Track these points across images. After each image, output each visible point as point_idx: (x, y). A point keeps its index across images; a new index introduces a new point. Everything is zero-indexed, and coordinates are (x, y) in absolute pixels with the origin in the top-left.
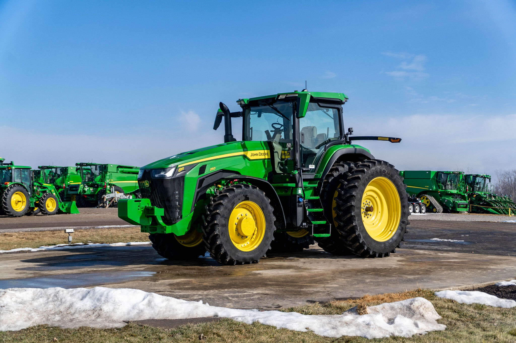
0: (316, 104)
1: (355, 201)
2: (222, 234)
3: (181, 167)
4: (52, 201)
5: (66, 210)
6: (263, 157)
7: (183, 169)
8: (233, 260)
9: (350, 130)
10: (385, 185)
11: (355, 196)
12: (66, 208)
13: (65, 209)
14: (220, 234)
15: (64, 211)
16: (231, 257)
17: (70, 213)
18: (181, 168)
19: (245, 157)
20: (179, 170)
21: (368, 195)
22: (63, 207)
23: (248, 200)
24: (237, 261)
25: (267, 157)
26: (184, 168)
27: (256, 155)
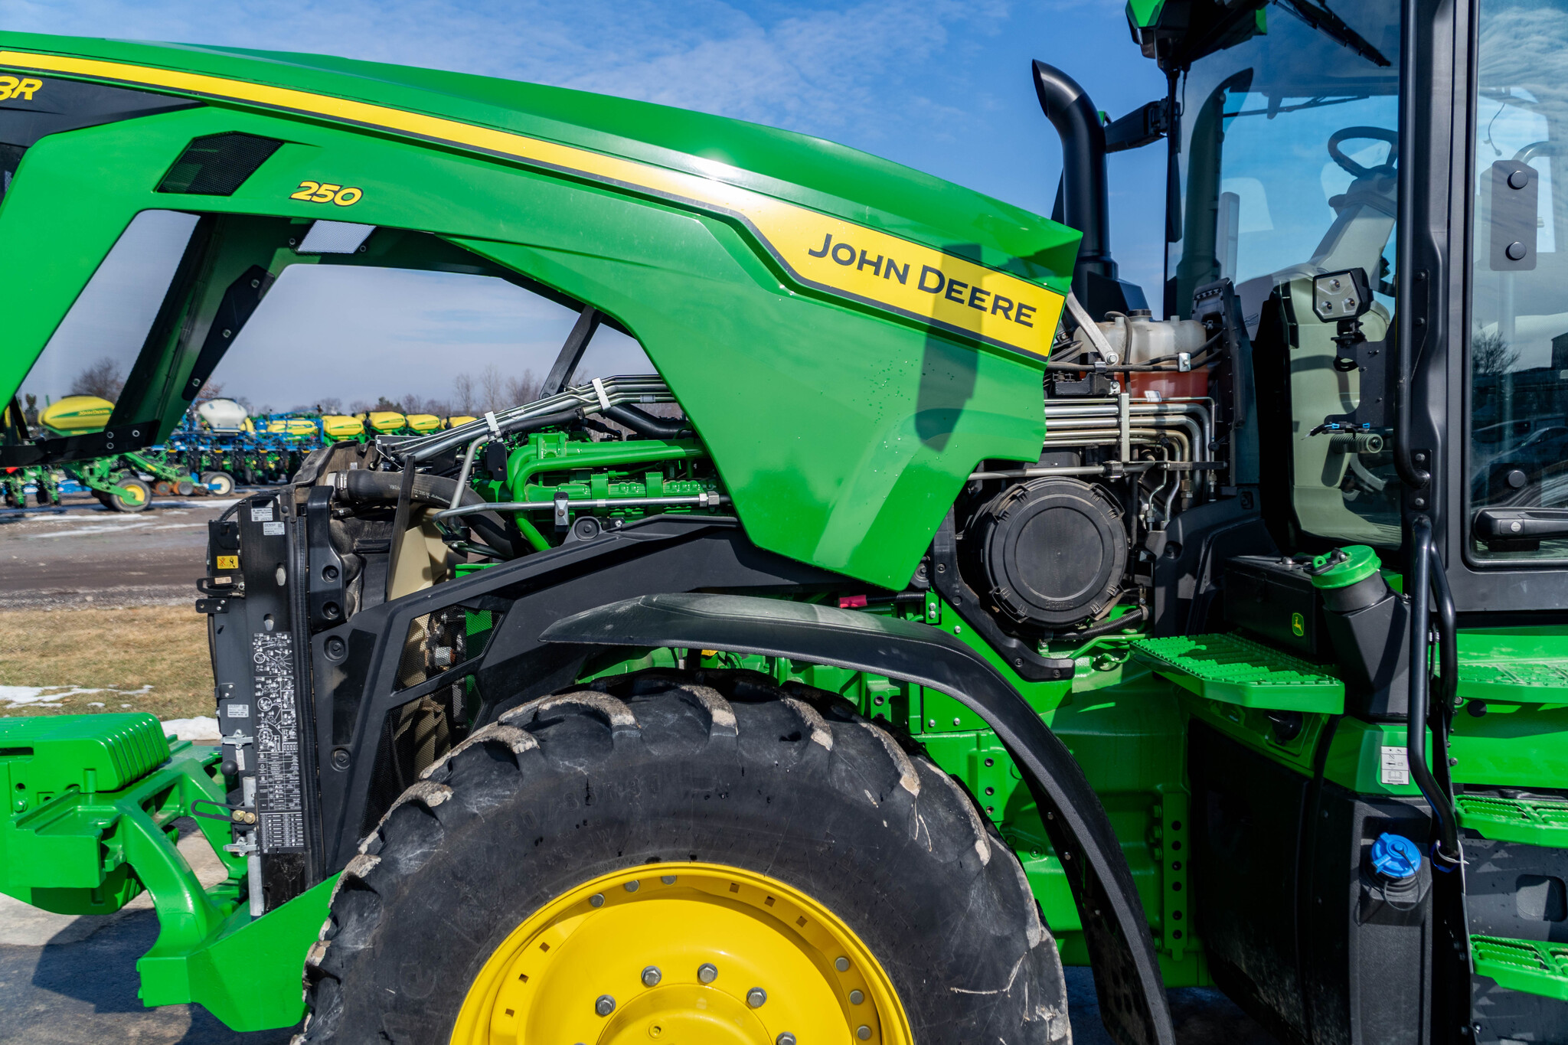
27: (877, 265)
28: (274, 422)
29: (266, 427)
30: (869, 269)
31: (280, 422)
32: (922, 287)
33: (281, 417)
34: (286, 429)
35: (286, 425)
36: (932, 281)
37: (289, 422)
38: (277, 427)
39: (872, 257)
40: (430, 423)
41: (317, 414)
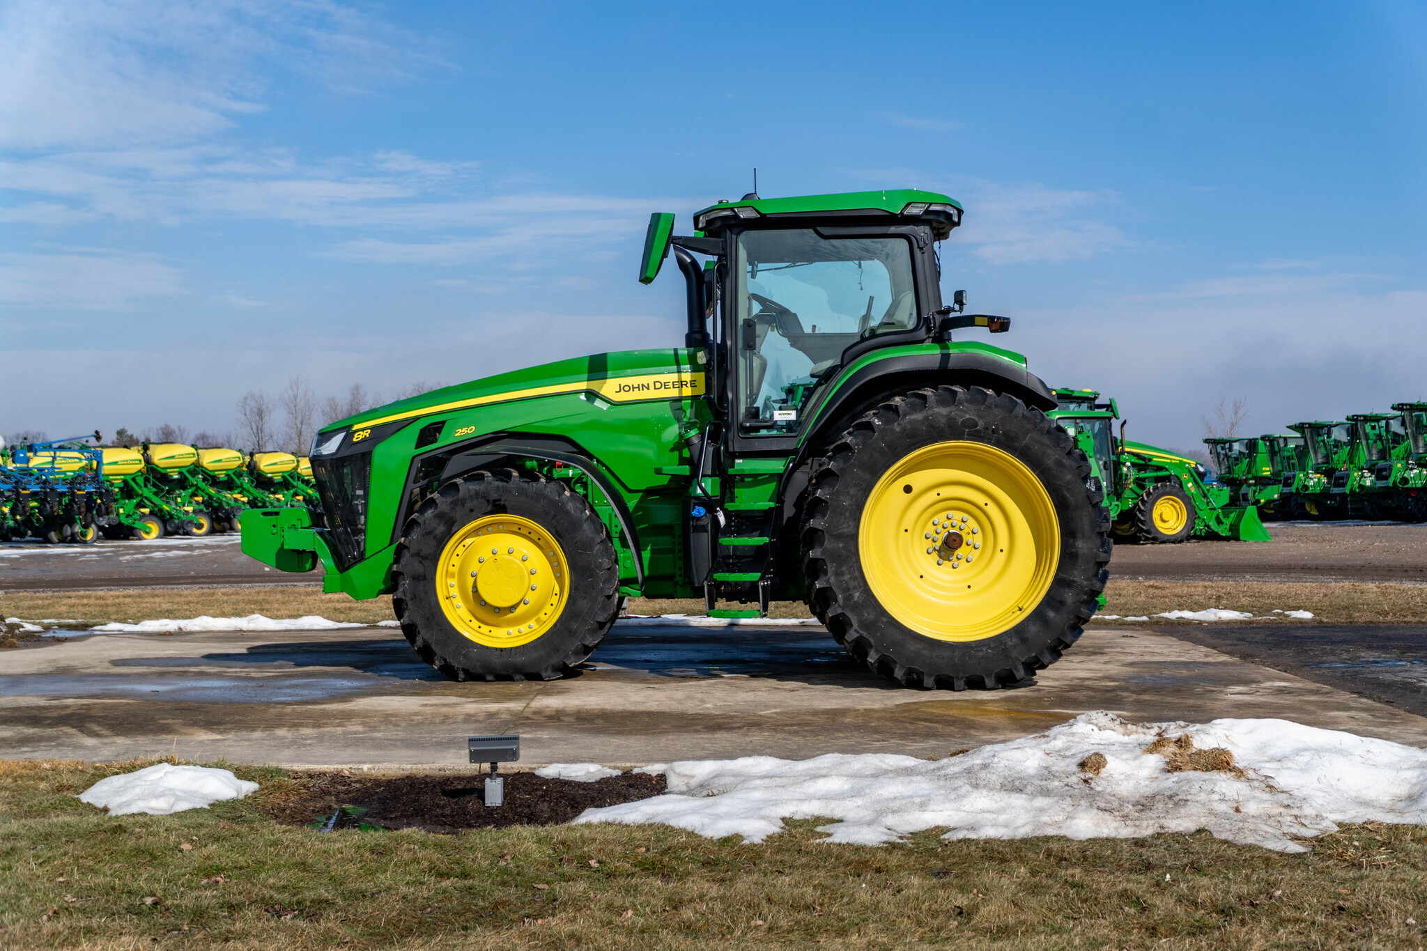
0: (811, 230)
1: (825, 516)
2: (414, 597)
3: (362, 430)
4: (1176, 504)
5: (1230, 530)
6: (674, 393)
7: (367, 433)
8: (453, 667)
9: (959, 297)
10: (1006, 468)
11: (826, 502)
12: (1231, 525)
13: (1228, 527)
14: (407, 599)
15: (1223, 531)
16: (445, 660)
17: (1237, 539)
18: (361, 433)
19: (592, 395)
20: (356, 436)
21: (942, 496)
22: (1219, 522)
23: (506, 513)
24: (466, 671)
25: (687, 391)
26: (369, 431)
27: (638, 387)
28: (39, 454)
29: (28, 460)
30: (636, 390)
31: (46, 453)
32: (655, 389)
33: (48, 447)
34: (53, 462)
35: (54, 458)
36: (658, 385)
37: (58, 453)
38: (39, 460)
39: (636, 386)
40: (229, 460)
41: (91, 447)
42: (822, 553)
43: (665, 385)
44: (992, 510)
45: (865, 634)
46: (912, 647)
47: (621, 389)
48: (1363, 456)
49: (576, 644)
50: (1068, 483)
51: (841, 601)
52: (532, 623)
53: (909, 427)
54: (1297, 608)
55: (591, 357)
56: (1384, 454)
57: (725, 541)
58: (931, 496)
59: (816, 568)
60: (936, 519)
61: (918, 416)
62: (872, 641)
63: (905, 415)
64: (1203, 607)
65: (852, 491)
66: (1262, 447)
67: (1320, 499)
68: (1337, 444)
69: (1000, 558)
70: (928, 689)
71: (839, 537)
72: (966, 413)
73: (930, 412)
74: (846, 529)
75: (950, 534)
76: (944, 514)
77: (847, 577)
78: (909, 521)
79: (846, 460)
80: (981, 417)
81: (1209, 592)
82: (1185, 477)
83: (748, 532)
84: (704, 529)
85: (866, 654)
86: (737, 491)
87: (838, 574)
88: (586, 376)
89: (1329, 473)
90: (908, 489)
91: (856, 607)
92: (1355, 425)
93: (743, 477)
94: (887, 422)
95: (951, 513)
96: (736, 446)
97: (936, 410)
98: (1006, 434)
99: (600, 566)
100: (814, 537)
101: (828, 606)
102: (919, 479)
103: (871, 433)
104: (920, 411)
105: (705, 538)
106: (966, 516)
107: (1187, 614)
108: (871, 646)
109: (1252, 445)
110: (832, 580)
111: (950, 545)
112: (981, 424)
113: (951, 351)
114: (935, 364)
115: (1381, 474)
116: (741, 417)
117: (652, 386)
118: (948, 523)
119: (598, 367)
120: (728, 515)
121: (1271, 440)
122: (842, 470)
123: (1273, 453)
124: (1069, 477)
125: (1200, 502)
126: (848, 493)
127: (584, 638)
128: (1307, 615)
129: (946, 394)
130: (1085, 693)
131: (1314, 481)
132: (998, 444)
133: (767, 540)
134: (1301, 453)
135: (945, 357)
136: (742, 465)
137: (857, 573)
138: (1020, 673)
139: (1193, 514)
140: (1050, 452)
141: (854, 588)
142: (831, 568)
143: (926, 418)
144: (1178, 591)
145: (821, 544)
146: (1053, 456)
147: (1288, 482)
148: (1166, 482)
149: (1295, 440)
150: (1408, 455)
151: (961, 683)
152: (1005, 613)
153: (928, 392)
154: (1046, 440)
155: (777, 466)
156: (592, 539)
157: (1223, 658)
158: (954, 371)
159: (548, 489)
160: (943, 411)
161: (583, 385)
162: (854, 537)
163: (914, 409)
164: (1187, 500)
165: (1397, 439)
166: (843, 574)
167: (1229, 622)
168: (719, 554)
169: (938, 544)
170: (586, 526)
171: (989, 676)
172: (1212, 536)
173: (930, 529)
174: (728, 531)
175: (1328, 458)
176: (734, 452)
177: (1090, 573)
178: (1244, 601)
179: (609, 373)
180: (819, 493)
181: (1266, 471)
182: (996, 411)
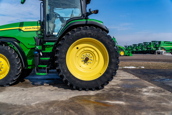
1: (59, 54)
9: (90, 10)
11: (59, 51)
12: (129, 54)
17: (129, 56)
19: (20, 30)
21: (85, 50)
30: (29, 29)
42: (58, 62)
43: (35, 28)
44: (95, 53)
45: (67, 79)
46: (77, 82)
47: (26, 29)
48: (140, 48)
49: (11, 79)
50: (111, 47)
51: (62, 72)
52: (3, 75)
53: (77, 34)
54: (142, 66)
55: (20, 22)
56: (142, 47)
57: (41, 59)
58: (83, 50)
59: (57, 65)
60: (84, 54)
61: (79, 32)
62: (69, 81)
63: (76, 32)
64: (130, 66)
65: (65, 48)
66: (130, 47)
67: (135, 52)
68: (137, 46)
69: (97, 62)
70: (80, 91)
71: (62, 58)
72: (89, 32)
73: (81, 31)
74: (63, 56)
75: (86, 57)
76: (85, 53)
77: (63, 67)
78: (78, 55)
79: (63, 42)
80: (92, 33)
81: (129, 64)
82: (124, 49)
83: (46, 57)
84: (37, 56)
85: (67, 83)
86: (46, 49)
87: (61, 66)
88: (19, 26)
89: (136, 49)
90: (77, 48)
91: (65, 73)
92: (139, 45)
93: (47, 45)
94: (72, 33)
95: (87, 53)
96: (46, 40)
97: (83, 31)
98: (98, 36)
99: (16, 63)
100: (56, 58)
101: (59, 73)
102: (80, 46)
103: (68, 36)
104: (79, 31)
105: (38, 58)
106: (90, 54)
107: (127, 67)
108: (68, 82)
109: (129, 46)
110: (60, 67)
111: (86, 60)
112: (92, 34)
113: (88, 20)
114: (85, 23)
115: (142, 49)
116: (47, 34)
117: (32, 28)
118: (86, 55)
119: (22, 24)
120: (43, 53)
121: (131, 46)
122: (62, 44)
123: (131, 47)
124: (111, 46)
125: (125, 52)
126: (64, 49)
127: (13, 78)
128: (144, 67)
129: (85, 28)
130: (114, 92)
131: (135, 50)
132: (96, 39)
133: (49, 58)
134: (134, 47)
135: (87, 22)
136: (47, 43)
137: (65, 66)
138: (100, 87)
139: (125, 53)
140: (107, 40)
141: (65, 69)
142: (60, 65)
143: (81, 33)
144: (125, 63)
145: (58, 60)
146: (107, 41)
147: (132, 50)
148: (122, 50)
149: (133, 46)
150: (144, 48)
151: (88, 89)
152: (97, 74)
153: (81, 27)
154: (106, 38)
155: (53, 43)
156: (14, 58)
157: (136, 78)
158: (88, 24)
159: (5, 48)
160: (84, 31)
161: (18, 28)
162: (65, 58)
163: (78, 31)
164: (124, 52)
165: (143, 46)
166: (62, 66)
167: (133, 69)
168: (40, 61)
169: (84, 59)
170: (13, 55)
171: (93, 88)
172: (127, 55)
173: (82, 56)
174: (42, 57)
175: (136, 48)
176: (45, 41)
177: (115, 66)
178: (134, 65)
179: (24, 26)
180: (57, 49)
181: (130, 49)
182: (96, 31)
